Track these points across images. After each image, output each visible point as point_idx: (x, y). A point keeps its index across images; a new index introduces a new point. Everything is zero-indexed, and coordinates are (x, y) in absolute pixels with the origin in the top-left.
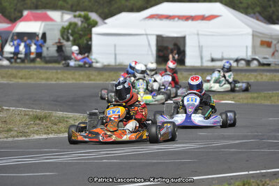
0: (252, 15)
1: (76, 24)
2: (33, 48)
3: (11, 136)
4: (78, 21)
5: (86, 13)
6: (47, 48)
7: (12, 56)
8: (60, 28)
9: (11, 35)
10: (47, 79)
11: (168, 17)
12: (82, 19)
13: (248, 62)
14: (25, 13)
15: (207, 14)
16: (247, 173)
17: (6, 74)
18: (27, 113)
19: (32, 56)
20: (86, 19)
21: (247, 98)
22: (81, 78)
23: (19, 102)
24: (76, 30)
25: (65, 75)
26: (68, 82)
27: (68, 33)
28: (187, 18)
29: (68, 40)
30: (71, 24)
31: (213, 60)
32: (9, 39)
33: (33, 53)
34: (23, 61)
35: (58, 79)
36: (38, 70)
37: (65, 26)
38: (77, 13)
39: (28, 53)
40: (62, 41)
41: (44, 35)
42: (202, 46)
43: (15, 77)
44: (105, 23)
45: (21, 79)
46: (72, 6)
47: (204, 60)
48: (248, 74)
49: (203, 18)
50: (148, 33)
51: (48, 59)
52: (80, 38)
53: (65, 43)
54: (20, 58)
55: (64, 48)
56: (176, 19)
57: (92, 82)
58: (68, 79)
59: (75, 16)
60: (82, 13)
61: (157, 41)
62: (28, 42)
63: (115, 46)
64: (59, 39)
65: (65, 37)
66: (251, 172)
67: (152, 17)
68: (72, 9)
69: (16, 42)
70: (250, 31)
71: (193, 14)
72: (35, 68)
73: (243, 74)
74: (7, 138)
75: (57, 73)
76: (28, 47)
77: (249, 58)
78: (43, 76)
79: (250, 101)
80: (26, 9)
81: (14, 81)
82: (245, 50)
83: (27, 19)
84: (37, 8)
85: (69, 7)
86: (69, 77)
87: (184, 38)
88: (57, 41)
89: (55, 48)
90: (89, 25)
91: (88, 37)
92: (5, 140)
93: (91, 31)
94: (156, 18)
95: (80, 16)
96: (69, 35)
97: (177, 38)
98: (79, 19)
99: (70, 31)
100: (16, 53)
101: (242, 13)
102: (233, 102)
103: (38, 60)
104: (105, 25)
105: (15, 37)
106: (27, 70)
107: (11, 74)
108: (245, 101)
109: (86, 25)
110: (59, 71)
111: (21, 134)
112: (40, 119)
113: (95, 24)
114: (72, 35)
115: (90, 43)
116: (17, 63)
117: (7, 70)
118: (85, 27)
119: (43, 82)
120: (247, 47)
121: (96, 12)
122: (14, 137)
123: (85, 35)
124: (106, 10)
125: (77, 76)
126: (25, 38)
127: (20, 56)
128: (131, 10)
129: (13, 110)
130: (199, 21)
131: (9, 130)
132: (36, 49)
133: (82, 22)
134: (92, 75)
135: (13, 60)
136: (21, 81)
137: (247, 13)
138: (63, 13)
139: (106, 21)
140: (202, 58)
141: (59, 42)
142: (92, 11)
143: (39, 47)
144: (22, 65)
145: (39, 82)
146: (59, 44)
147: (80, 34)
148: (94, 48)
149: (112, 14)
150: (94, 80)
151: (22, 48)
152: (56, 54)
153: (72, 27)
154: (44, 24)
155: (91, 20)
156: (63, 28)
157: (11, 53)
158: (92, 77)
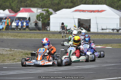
0: (120, 10)
1: (43, 14)
2: (25, 24)
3: (15, 62)
4: (44, 13)
5: (48, 9)
6: (31, 24)
7: (15, 27)
8: (36, 15)
9: (15, 18)
10: (31, 37)
11: (83, 11)
12: (46, 12)
13: (118, 30)
14: (21, 9)
15: (100, 10)
16: (117, 78)
17: (13, 35)
18: (22, 52)
19: (24, 27)
20: (48, 11)
21: (117, 46)
23: (19, 47)
24: (43, 16)
25: (39, 36)
26: (40, 38)
27: (40, 17)
28: (92, 11)
29: (40, 20)
30: (41, 14)
31: (102, 29)
32: (14, 20)
33: (24, 26)
34: (20, 29)
35: (35, 37)
37: (38, 15)
38: (44, 9)
39: (22, 26)
40: (37, 21)
41: (29, 18)
42: (98, 24)
43: (17, 36)
44: (56, 13)
45: (20, 37)
46: (41, 6)
47: (98, 30)
48: (118, 35)
49: (98, 11)
50: (74, 17)
51: (31, 28)
52: (45, 20)
53: (38, 22)
54: (19, 28)
55: (38, 24)
56: (87, 12)
58: (40, 37)
59: (43, 10)
60: (46, 9)
62: (22, 21)
63: (60, 23)
64: (36, 20)
65: (39, 19)
66: (119, 78)
67: (76, 11)
68: (41, 7)
69: (17, 21)
70: (119, 17)
71: (94, 9)
72: (25, 32)
73: (116, 35)
74: (13, 62)
75: (35, 35)
76: (22, 23)
77: (118, 29)
78: (29, 36)
79: (119, 47)
80: (22, 7)
81: (16, 38)
82: (116, 25)
83: (22, 11)
84: (26, 7)
85: (40, 6)
86: (40, 36)
87: (90, 20)
88: (35, 21)
89: (34, 24)
90: (49, 14)
91: (48, 19)
92: (13, 63)
93: (50, 17)
94: (78, 11)
95: (45, 10)
96: (40, 18)
97: (87, 20)
98: (45, 11)
99: (41, 17)
100: (17, 26)
101: (115, 9)
102: (111, 48)
103: (27, 29)
104: (56, 14)
105: (17, 19)
106: (22, 33)
107: (15, 35)
108: (117, 47)
109: (47, 14)
110: (36, 34)
111: (19, 61)
112: (27, 54)
113: (51, 14)
114: (41, 18)
115: (49, 22)
116: (18, 30)
117: (13, 33)
118: (47, 15)
119: (29, 38)
120: (117, 24)
121: (52, 8)
122: (16, 62)
123: (47, 19)
124: (56, 8)
126: (21, 20)
127: (19, 27)
128: (67, 8)
129: (16, 51)
130: (97, 13)
131: (14, 59)
132: (26, 24)
133: (46, 13)
134: (50, 35)
135: (16, 29)
136: (19, 38)
137: (117, 9)
138: (38, 9)
139: (56, 12)
140: (98, 29)
141: (36, 21)
142: (50, 8)
143: (27, 23)
144: (20, 31)
145: (27, 38)
146: (36, 22)
147: (45, 18)
148: (51, 24)
149: (59, 10)
150: (51, 38)
151: (20, 24)
152: (34, 27)
153: (41, 15)
154: (29, 13)
155: (50, 12)
156: (37, 15)
157: (15, 26)
158: (50, 36)
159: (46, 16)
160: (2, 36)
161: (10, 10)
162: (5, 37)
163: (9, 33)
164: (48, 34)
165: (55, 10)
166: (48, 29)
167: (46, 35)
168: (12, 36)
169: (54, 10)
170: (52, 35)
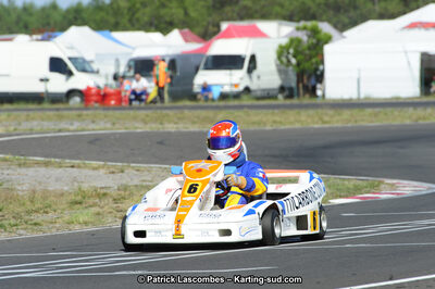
1: (299, 41)
4: (303, 36)
5: (314, 23)
6: (259, 77)
8: (276, 46)
9: (204, 60)
10: (259, 123)
12: (309, 33)
14: (224, 26)
17: (198, 117)
20: (315, 32)
22: (309, 120)
24: (300, 49)
27: (289, 53)
29: (288, 64)
30: (292, 41)
32: (202, 66)
33: (237, 85)
35: (275, 122)
36: (246, 110)
37: (284, 44)
38: (302, 24)
41: (253, 58)
44: (344, 37)
50: (407, 49)
51: (259, 94)
52: (308, 61)
53: (284, 69)
57: (327, 126)
59: (298, 29)
60: (309, 24)
61: (422, 62)
63: (359, 70)
65: (284, 60)
67: (413, 26)
68: (290, 18)
72: (241, 107)
78: (256, 119)
80: (225, 20)
83: (228, 35)
84: (241, 18)
90: (318, 41)
91: (318, 59)
93: (322, 49)
94: (419, 28)
95: (305, 28)
96: (290, 56)
98: (304, 32)
99: (291, 51)
104: (343, 41)
109: (314, 41)
110: (276, 111)
113: (328, 39)
114: (294, 56)
118: (313, 44)
121: (329, 21)
123: (313, 56)
125: (303, 118)
128: (383, 16)
133: (309, 37)
134: (326, 114)
138: (279, 25)
139: (345, 33)
142: (322, 21)
147: (305, 55)
148: (327, 75)
149: (354, 23)
150: (329, 122)
153: (294, 45)
154: (251, 41)
155: (323, 33)
156: (280, 46)
158: (326, 119)
159: (309, 48)
160: (161, 124)
161: (186, 30)
162: (170, 127)
163: (186, 112)
164: (320, 111)
165: (339, 26)
166: (319, 93)
167: (311, 112)
168: (194, 123)
169: (335, 26)
170: (331, 112)
